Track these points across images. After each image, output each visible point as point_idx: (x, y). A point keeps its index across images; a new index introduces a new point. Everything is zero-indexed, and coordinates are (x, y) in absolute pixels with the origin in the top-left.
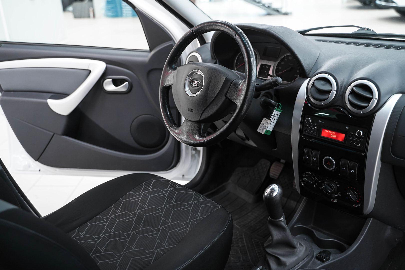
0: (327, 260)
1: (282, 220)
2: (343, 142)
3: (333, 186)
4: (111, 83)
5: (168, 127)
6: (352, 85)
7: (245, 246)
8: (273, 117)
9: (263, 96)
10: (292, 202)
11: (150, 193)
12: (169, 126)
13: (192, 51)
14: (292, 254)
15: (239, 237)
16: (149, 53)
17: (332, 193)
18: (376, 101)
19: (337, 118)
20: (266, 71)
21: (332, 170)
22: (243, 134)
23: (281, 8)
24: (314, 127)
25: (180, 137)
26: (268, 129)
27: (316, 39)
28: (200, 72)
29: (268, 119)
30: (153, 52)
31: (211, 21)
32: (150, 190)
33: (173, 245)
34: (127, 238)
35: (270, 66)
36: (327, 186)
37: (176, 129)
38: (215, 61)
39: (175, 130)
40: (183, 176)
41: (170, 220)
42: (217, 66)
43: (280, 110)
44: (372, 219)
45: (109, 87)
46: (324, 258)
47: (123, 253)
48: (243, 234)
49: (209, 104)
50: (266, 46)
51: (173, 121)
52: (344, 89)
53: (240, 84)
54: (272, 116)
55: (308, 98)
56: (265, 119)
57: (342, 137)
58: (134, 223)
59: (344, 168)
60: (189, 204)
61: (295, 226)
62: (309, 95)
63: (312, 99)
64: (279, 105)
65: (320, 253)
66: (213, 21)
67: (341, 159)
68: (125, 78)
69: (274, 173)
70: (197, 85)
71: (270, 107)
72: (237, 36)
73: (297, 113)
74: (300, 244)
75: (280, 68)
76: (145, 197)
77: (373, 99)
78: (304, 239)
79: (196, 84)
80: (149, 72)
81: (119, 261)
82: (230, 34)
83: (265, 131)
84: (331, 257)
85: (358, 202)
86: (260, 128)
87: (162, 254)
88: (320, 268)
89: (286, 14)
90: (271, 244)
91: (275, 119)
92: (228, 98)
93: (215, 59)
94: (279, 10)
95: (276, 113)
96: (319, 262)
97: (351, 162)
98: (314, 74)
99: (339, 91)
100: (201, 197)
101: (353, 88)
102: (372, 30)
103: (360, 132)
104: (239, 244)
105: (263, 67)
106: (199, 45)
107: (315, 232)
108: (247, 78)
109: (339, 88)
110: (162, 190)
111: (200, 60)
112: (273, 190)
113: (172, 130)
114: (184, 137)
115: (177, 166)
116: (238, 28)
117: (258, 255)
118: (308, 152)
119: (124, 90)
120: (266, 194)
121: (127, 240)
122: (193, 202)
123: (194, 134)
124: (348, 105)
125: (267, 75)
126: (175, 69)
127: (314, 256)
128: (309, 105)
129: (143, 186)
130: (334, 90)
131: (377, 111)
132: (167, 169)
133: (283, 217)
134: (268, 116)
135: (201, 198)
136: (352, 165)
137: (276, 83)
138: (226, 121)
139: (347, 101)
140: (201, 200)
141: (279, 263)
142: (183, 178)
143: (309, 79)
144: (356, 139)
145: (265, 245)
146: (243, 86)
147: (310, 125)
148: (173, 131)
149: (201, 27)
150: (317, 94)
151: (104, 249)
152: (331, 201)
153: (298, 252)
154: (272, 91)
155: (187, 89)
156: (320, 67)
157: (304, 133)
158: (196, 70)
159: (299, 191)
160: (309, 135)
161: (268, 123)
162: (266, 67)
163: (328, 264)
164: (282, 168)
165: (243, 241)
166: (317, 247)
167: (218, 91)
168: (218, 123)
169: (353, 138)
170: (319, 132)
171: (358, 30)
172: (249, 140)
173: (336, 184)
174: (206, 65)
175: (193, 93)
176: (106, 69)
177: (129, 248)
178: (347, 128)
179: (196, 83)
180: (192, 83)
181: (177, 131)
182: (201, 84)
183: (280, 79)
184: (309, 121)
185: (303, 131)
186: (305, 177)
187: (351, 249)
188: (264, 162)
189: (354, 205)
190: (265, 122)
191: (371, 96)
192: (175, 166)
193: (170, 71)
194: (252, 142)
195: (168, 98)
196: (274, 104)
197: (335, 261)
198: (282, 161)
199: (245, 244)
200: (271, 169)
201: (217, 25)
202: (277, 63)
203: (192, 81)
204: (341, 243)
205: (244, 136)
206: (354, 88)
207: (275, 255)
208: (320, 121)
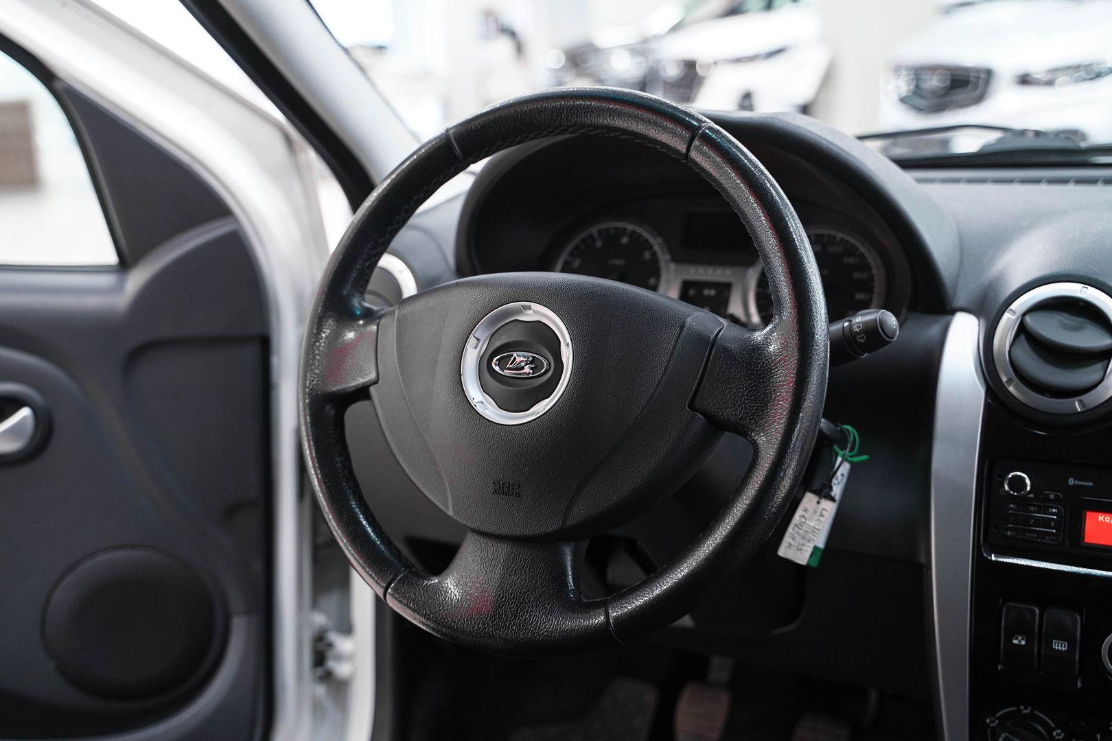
24: (1044, 510)
26: (818, 541)
28: (536, 312)
35: (725, 288)
43: (856, 456)
51: (395, 552)
55: (998, 391)
56: (809, 496)
63: (1017, 392)
68: (15, 392)
69: (692, 730)
70: (526, 371)
72: (696, 143)
73: (955, 458)
79: (522, 368)
80: (133, 357)
83: (810, 550)
86: (791, 541)
92: (704, 413)
95: (841, 472)
118: (1025, 618)
119: (12, 446)
143: (963, 315)
147: (1023, 501)
155: (475, 394)
157: (996, 540)
161: (822, 515)
164: (725, 708)
170: (1073, 527)
182: (549, 364)
184: (1024, 486)
185: (993, 531)
186: (1004, 728)
188: (630, 694)
200: (680, 717)
203: (495, 357)
208: (1071, 482)
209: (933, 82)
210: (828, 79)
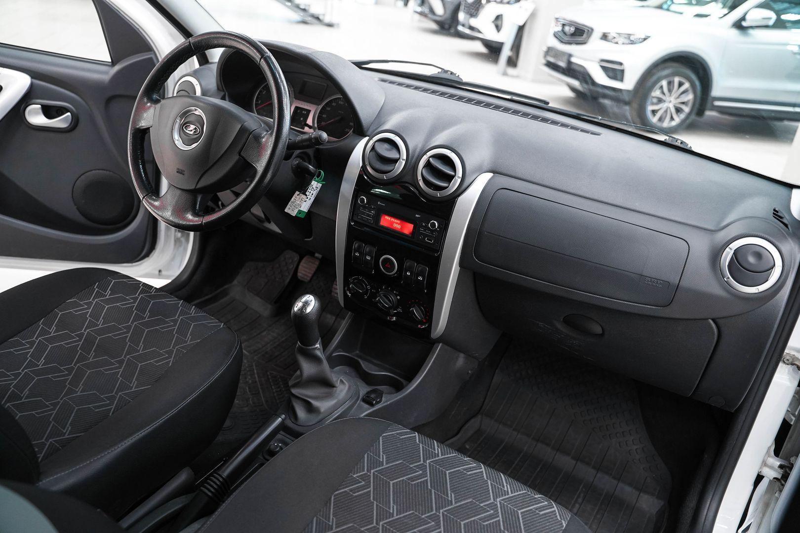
0: (378, 403)
1: (317, 348)
2: (410, 236)
3: (392, 298)
4: (40, 111)
5: (141, 197)
6: (428, 154)
7: (256, 382)
8: (310, 191)
9: (297, 157)
10: (329, 316)
11: (108, 301)
12: (142, 194)
13: (185, 73)
14: (329, 396)
15: (247, 369)
16: (110, 68)
17: (390, 308)
18: (459, 180)
19: (401, 199)
20: (302, 119)
21: (392, 275)
22: (262, 212)
23: (324, 15)
24: (370, 211)
25: (160, 214)
26: (301, 209)
27: (379, 78)
28: (199, 112)
29: (302, 193)
30: (117, 68)
31: (221, 30)
32: (107, 297)
33: (147, 386)
34: (67, 375)
35: (309, 111)
36: (384, 298)
37: (155, 200)
38: (222, 93)
39: (152, 202)
40: (160, 271)
41: (141, 346)
42: (227, 105)
43: (322, 181)
44: (441, 344)
45: (36, 117)
46: (374, 400)
47: (61, 399)
48: (254, 364)
49: (211, 164)
50: (306, 80)
51: (150, 187)
52: (417, 158)
53: (263, 137)
54: (308, 190)
55: (364, 167)
56: (297, 193)
57: (408, 228)
58: (80, 351)
59: (408, 274)
60: (172, 321)
61: (334, 355)
62: (367, 163)
63: (369, 169)
64: (320, 173)
65: (368, 393)
66: (225, 31)
67: (406, 260)
68: (66, 106)
69: (303, 272)
70: (193, 132)
71: (307, 175)
72: (262, 60)
73: (347, 188)
74: (342, 381)
75: (324, 116)
76: (98, 308)
77: (456, 179)
78: (346, 373)
79: (191, 131)
80: (110, 100)
81: (53, 413)
82: (252, 56)
83: (297, 211)
84: (383, 399)
85: (424, 321)
86: (290, 207)
87: (127, 400)
88: (366, 415)
89: (330, 25)
90: (298, 383)
91: (312, 194)
92: (243, 157)
93: (223, 91)
94: (321, 17)
95: (315, 186)
96: (366, 406)
97: (420, 265)
98: (375, 132)
99: (409, 161)
100: (192, 309)
101: (429, 160)
102: (457, 75)
103: (435, 224)
104: (247, 380)
105: (299, 111)
106: (197, 65)
107: (362, 363)
108: (275, 129)
109: (410, 157)
110: (127, 297)
111: (198, 92)
112: (306, 304)
113: (148, 201)
114: (168, 214)
115: (151, 255)
116: (265, 48)
117: (275, 394)
118: (359, 247)
119: (63, 125)
120: (296, 309)
121: (68, 379)
122: (178, 317)
123: (186, 211)
124: (421, 183)
125: (304, 125)
126: (157, 102)
127: (360, 398)
128: (366, 177)
129: (95, 289)
130: (403, 160)
131: (459, 195)
132: (135, 260)
133: (318, 343)
134: (303, 188)
135: (192, 311)
136: (420, 269)
137: (318, 140)
138: (239, 192)
139: (420, 177)
140: (192, 315)
141: (310, 408)
142: (159, 275)
143: (367, 138)
144: (428, 233)
145: (291, 383)
146: (268, 141)
147: (364, 207)
148: (149, 203)
149: (206, 39)
150: (379, 163)
151: (27, 393)
152: (388, 318)
153: (337, 392)
154: (310, 152)
155: (176, 136)
156: (384, 123)
157: (355, 219)
158: (193, 108)
159: (342, 303)
160: (362, 222)
161: (302, 200)
162: (303, 112)
163: (379, 409)
164: (316, 266)
165: (254, 374)
166: (364, 384)
167: (228, 145)
168: (225, 195)
169: (425, 230)
170: (377, 219)
171: (439, 72)
172: (270, 222)
173: (396, 295)
174: (208, 100)
175: (187, 144)
176: (32, 86)
177: (70, 392)
178: (417, 216)
179: (191, 129)
180: (185, 128)
181: (157, 203)
182: (200, 131)
183: (325, 135)
184: (364, 202)
185: (355, 215)
186: (353, 283)
187: (411, 387)
188: (290, 256)
189: (419, 326)
190: (297, 197)
191: (453, 173)
192: (147, 255)
193: (149, 104)
194: (276, 226)
195: (142, 147)
196: (312, 171)
197: (388, 405)
198: (317, 255)
199: (257, 379)
200: (300, 267)
201: (231, 39)
202: (320, 107)
203: (185, 125)
204: (397, 377)
205: (263, 216)
206: (431, 159)
207: (306, 398)
208: (379, 203)
209: (569, 30)
210: (533, 15)
